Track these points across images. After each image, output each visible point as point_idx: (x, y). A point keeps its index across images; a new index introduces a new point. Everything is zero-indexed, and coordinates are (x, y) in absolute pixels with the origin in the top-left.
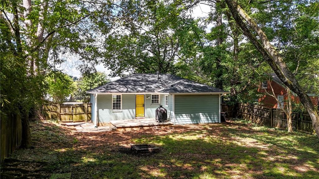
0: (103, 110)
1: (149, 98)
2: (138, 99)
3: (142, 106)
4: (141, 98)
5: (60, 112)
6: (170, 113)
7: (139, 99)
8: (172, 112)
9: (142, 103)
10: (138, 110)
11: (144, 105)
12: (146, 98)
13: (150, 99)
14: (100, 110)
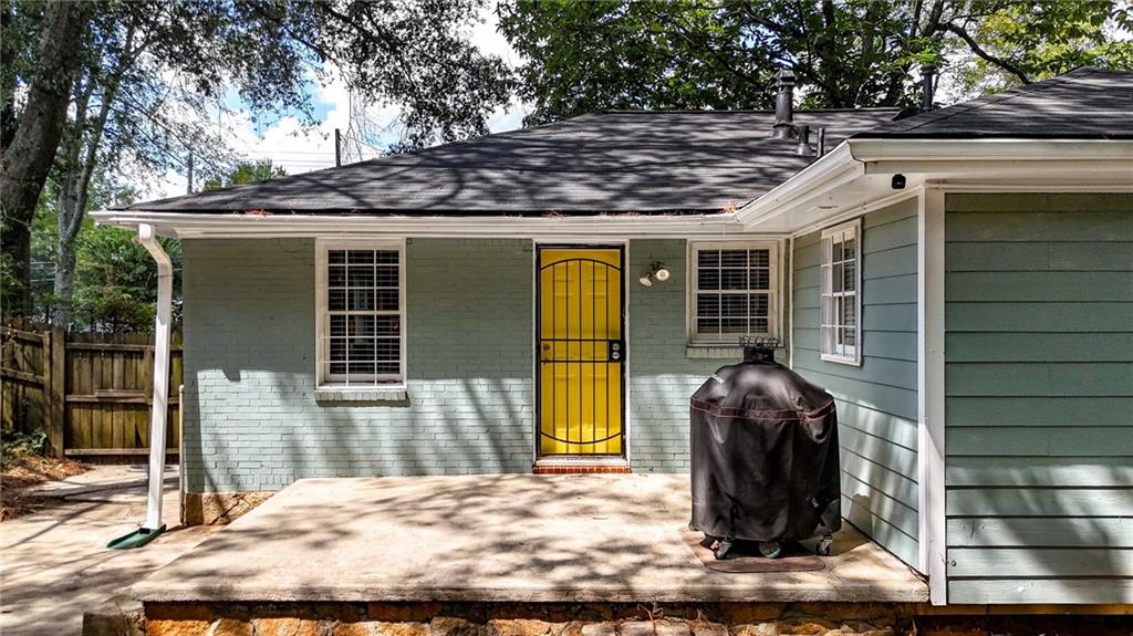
0: (237, 379)
1: (663, 275)
2: (561, 293)
3: (602, 352)
4: (587, 276)
5: (68, 390)
6: (884, 439)
7: (574, 286)
8: (902, 432)
9: (601, 322)
10: (560, 387)
11: (617, 349)
12: (634, 281)
13: (675, 287)
14: (210, 381)
